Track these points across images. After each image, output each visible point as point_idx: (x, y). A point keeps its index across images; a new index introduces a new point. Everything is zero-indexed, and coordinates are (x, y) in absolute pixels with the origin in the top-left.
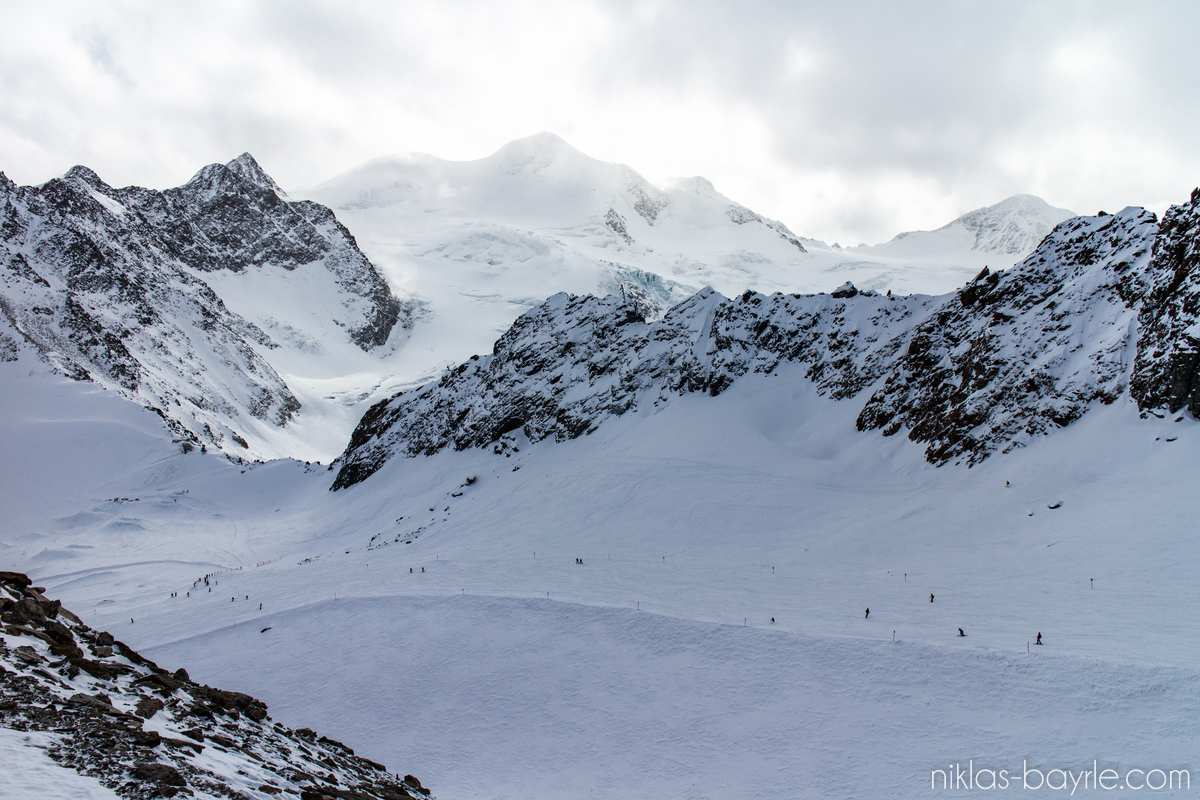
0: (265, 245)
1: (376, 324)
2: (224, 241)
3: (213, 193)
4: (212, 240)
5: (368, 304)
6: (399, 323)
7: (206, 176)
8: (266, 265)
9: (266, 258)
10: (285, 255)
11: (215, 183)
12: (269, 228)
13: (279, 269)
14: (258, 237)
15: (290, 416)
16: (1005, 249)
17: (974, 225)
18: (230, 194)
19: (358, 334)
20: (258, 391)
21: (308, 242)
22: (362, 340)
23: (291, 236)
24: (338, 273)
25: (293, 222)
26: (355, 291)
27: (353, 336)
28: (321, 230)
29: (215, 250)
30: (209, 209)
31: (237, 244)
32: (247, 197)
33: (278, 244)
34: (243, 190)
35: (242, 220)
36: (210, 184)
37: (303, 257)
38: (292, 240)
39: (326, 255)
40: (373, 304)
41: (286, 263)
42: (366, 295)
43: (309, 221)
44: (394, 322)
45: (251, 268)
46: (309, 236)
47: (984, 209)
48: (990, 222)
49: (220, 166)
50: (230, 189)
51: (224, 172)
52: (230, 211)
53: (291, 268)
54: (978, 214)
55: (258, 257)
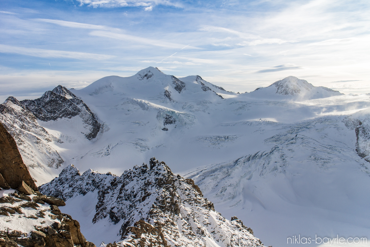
0: (63, 112)
1: (93, 132)
2: (51, 112)
3: (48, 99)
4: (48, 112)
5: (91, 127)
6: (100, 131)
7: (46, 94)
8: (63, 118)
9: (63, 116)
10: (68, 114)
11: (49, 96)
12: (64, 107)
13: (67, 119)
14: (61, 110)
15: (60, 165)
16: (284, 93)
17: (277, 85)
18: (53, 99)
19: (88, 136)
20: (50, 160)
21: (75, 110)
22: (89, 137)
23: (70, 109)
24: (83, 118)
25: (71, 105)
26: (87, 123)
27: (86, 136)
28: (79, 106)
29: (49, 115)
30: (47, 103)
31: (55, 112)
32: (58, 99)
33: (67, 111)
34: (56, 97)
35: (56, 106)
36: (47, 97)
37: (74, 114)
38: (70, 110)
39: (80, 113)
40: (92, 127)
41: (69, 117)
42: (90, 124)
43: (75, 104)
44: (98, 131)
45: (59, 119)
46: (75, 108)
47: (280, 80)
48: (281, 85)
49: (50, 91)
50: (53, 97)
51: (52, 93)
52: (53, 103)
53: (70, 118)
54: (278, 82)
55: (61, 116)
